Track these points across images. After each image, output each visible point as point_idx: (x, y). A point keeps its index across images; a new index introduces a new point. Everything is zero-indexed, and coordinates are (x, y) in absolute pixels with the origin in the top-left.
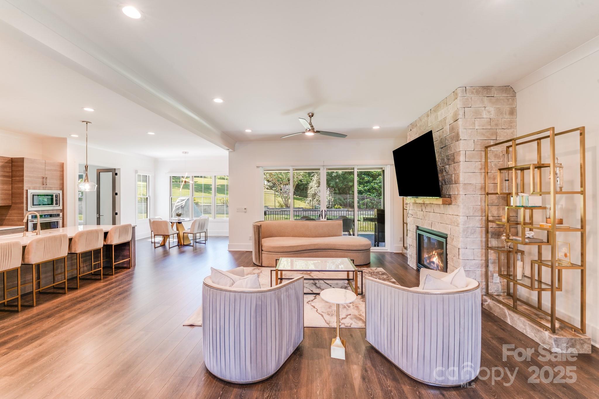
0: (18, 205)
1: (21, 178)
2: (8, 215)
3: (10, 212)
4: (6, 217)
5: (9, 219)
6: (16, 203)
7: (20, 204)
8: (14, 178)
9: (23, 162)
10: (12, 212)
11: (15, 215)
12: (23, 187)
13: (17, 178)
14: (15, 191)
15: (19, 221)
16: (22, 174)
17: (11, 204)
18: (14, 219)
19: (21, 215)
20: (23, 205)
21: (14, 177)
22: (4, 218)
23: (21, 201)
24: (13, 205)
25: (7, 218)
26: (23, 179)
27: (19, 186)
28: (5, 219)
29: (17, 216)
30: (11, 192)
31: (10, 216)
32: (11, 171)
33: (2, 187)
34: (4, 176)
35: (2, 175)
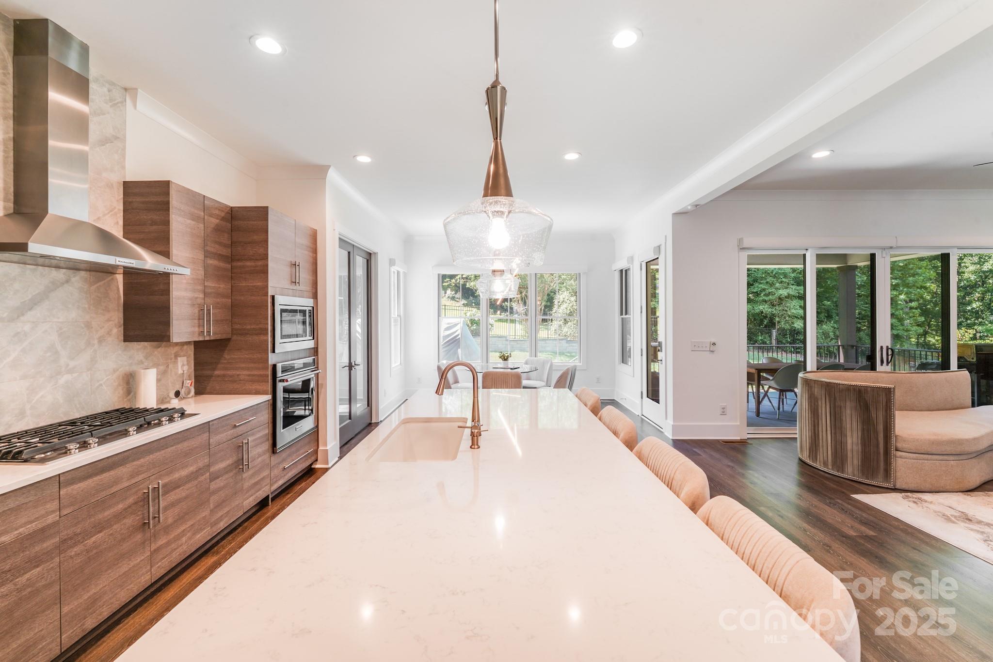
0: (249, 338)
1: (260, 263)
2: (220, 366)
3: (226, 356)
4: (214, 369)
5: (224, 376)
6: (244, 333)
7: (257, 334)
8: (240, 264)
9: (266, 219)
10: (233, 356)
11: (243, 365)
12: (267, 287)
13: (248, 264)
14: (242, 298)
15: (253, 381)
16: (261, 250)
17: (229, 336)
18: (238, 375)
19: (261, 365)
20: (265, 338)
21: (238, 260)
22: (208, 373)
23: (261, 326)
24: (235, 337)
25: (217, 372)
26: (267, 266)
27: (253, 286)
28: (211, 376)
29: (248, 369)
30: (230, 300)
31: (226, 369)
32: (230, 242)
33: (216, 285)
34: (220, 255)
35: (216, 254)
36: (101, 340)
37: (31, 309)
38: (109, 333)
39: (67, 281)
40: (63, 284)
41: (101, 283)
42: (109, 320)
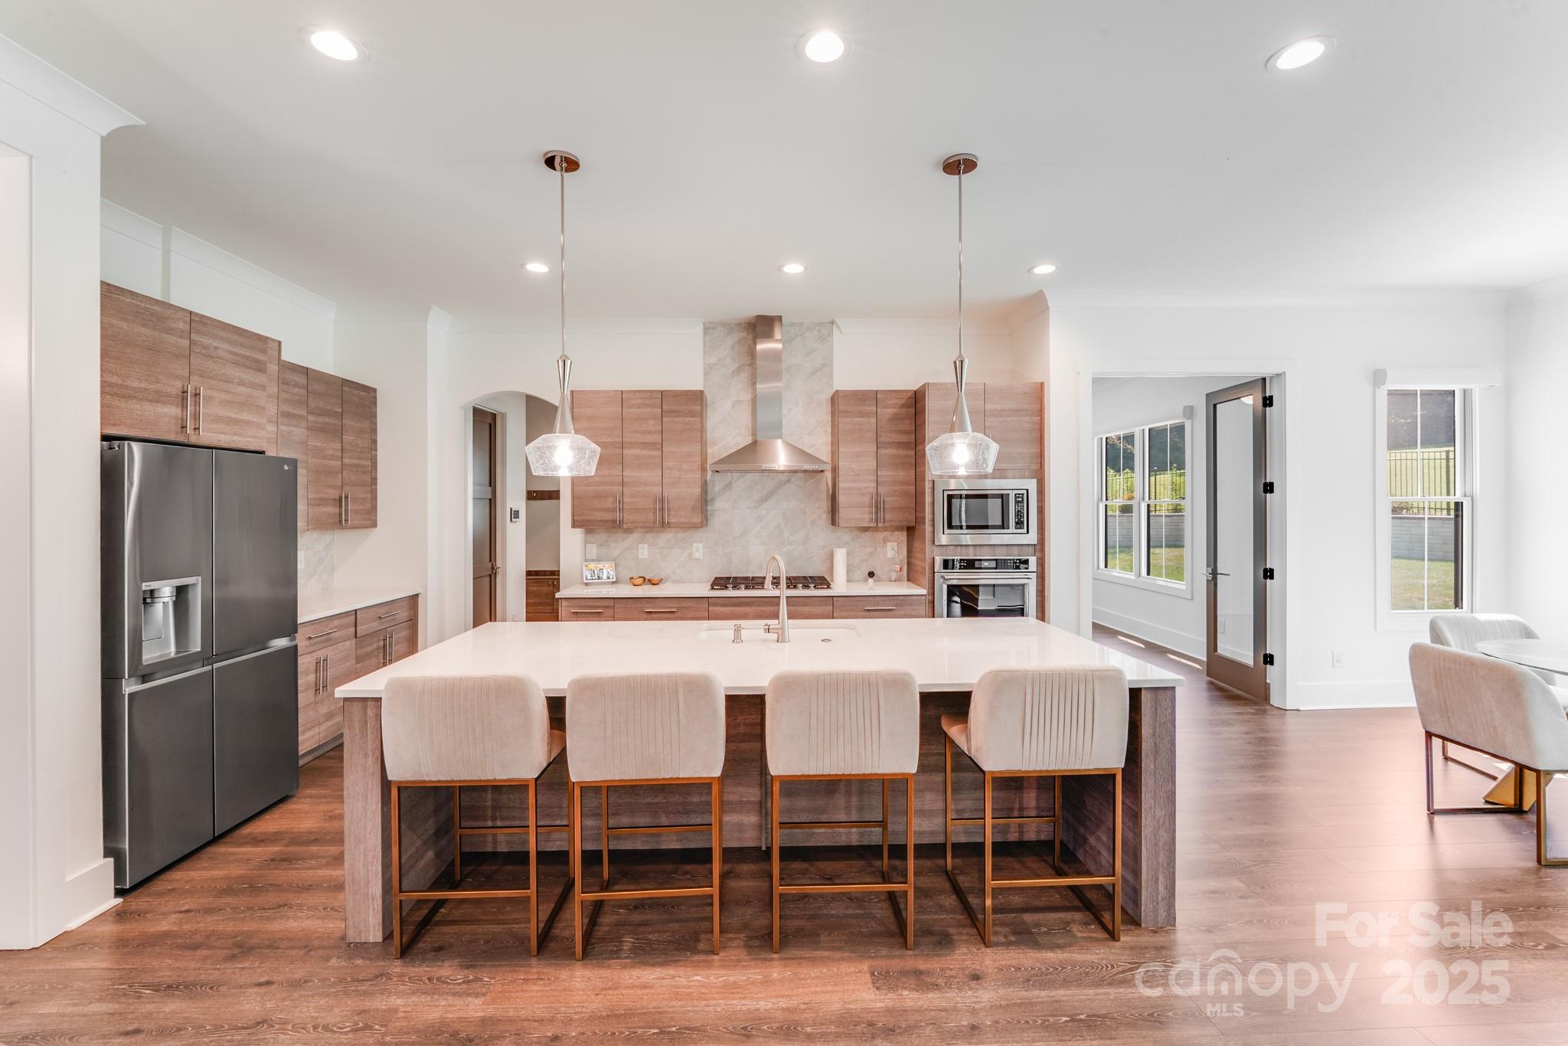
3: (914, 545)
5: (914, 565)
8: (918, 448)
9: (924, 400)
11: (919, 555)
12: (925, 471)
17: (914, 524)
18: (918, 565)
19: (923, 557)
21: (918, 445)
27: (922, 471)
29: (920, 559)
30: (914, 487)
31: (914, 557)
32: (914, 427)
33: (893, 473)
34: (899, 443)
35: (893, 442)
36: (813, 523)
37: (766, 501)
38: (819, 517)
39: (789, 481)
40: (786, 483)
41: (812, 480)
42: (819, 508)
